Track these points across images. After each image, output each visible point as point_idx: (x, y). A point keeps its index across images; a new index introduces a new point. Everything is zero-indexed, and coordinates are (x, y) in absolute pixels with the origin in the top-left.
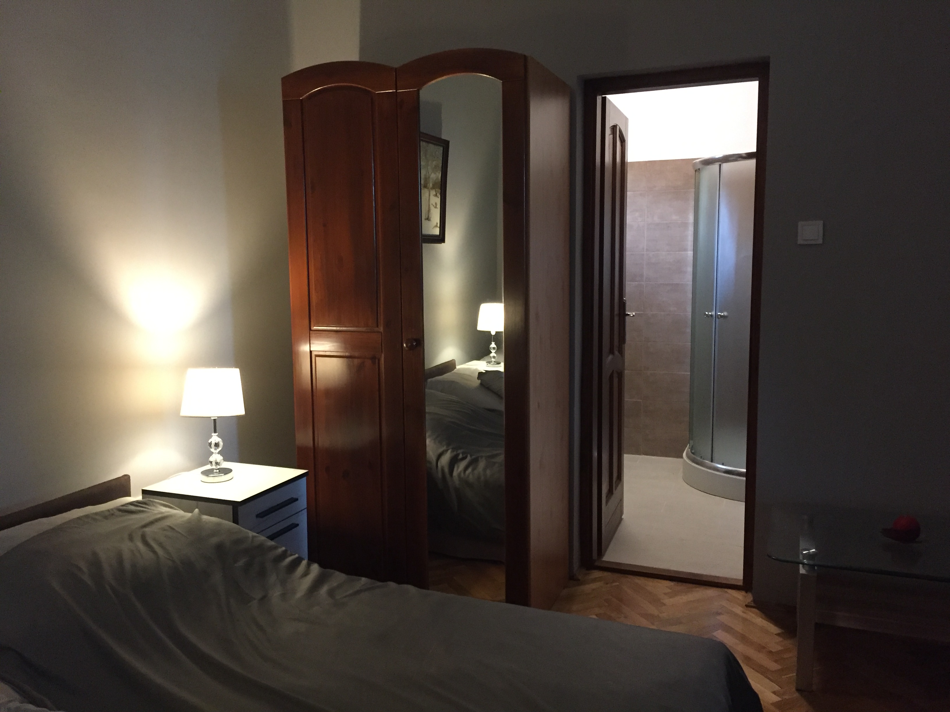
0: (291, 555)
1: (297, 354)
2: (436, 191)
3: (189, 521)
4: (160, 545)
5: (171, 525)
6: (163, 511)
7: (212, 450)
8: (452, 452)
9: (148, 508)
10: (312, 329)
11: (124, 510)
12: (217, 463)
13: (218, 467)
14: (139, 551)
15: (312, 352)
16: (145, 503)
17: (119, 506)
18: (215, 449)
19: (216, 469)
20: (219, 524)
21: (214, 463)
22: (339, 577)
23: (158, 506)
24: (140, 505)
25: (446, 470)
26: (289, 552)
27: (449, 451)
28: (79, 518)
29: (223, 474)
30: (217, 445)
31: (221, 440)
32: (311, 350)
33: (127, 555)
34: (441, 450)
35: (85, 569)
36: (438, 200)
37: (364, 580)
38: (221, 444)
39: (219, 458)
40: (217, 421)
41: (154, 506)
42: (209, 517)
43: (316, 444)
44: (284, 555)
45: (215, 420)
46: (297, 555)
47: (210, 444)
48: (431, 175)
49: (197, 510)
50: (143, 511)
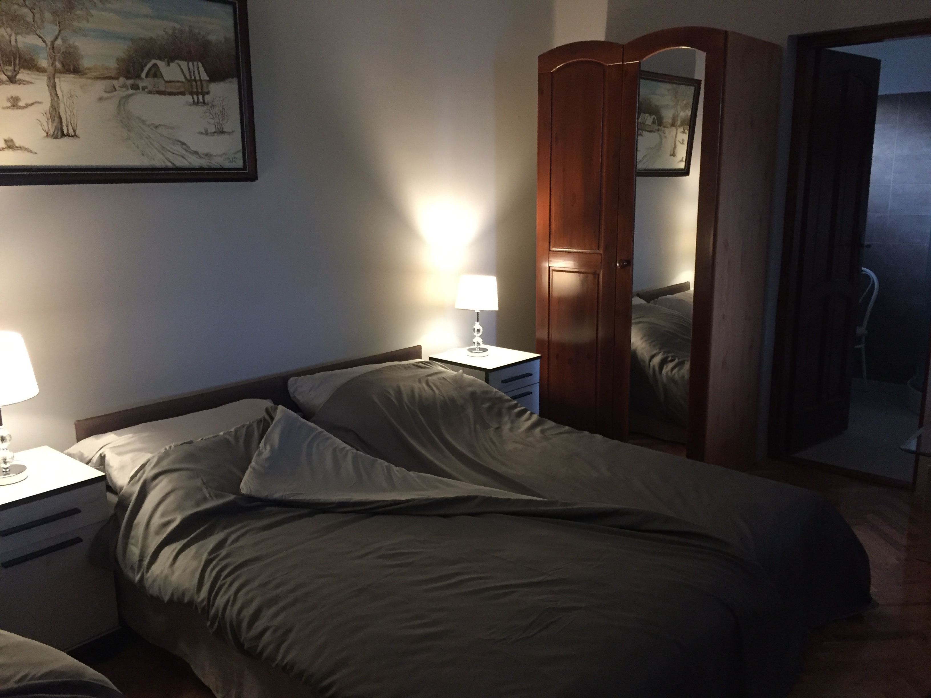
0: (521, 407)
1: (540, 269)
2: (684, 128)
3: (455, 376)
4: (437, 387)
5: (444, 377)
6: (439, 369)
7: (476, 334)
8: (663, 354)
9: (431, 367)
10: (551, 250)
11: (417, 366)
12: (478, 344)
13: (479, 347)
14: (425, 390)
15: (550, 268)
16: (430, 364)
17: (414, 363)
18: (477, 334)
19: (478, 348)
20: (475, 380)
21: (476, 343)
22: (550, 424)
23: (438, 366)
24: (427, 364)
25: (657, 368)
26: (519, 405)
27: (661, 354)
28: (390, 366)
29: (482, 352)
30: (478, 331)
31: (481, 327)
32: (550, 266)
33: (417, 390)
34: (654, 352)
35: (392, 394)
36: (686, 137)
37: (567, 427)
38: (481, 330)
39: (480, 340)
40: (479, 314)
41: (435, 365)
42: (468, 375)
43: (550, 336)
44: (515, 406)
45: (478, 313)
46: (524, 408)
47: (474, 329)
48: (680, 113)
49: (461, 371)
50: (428, 368)
